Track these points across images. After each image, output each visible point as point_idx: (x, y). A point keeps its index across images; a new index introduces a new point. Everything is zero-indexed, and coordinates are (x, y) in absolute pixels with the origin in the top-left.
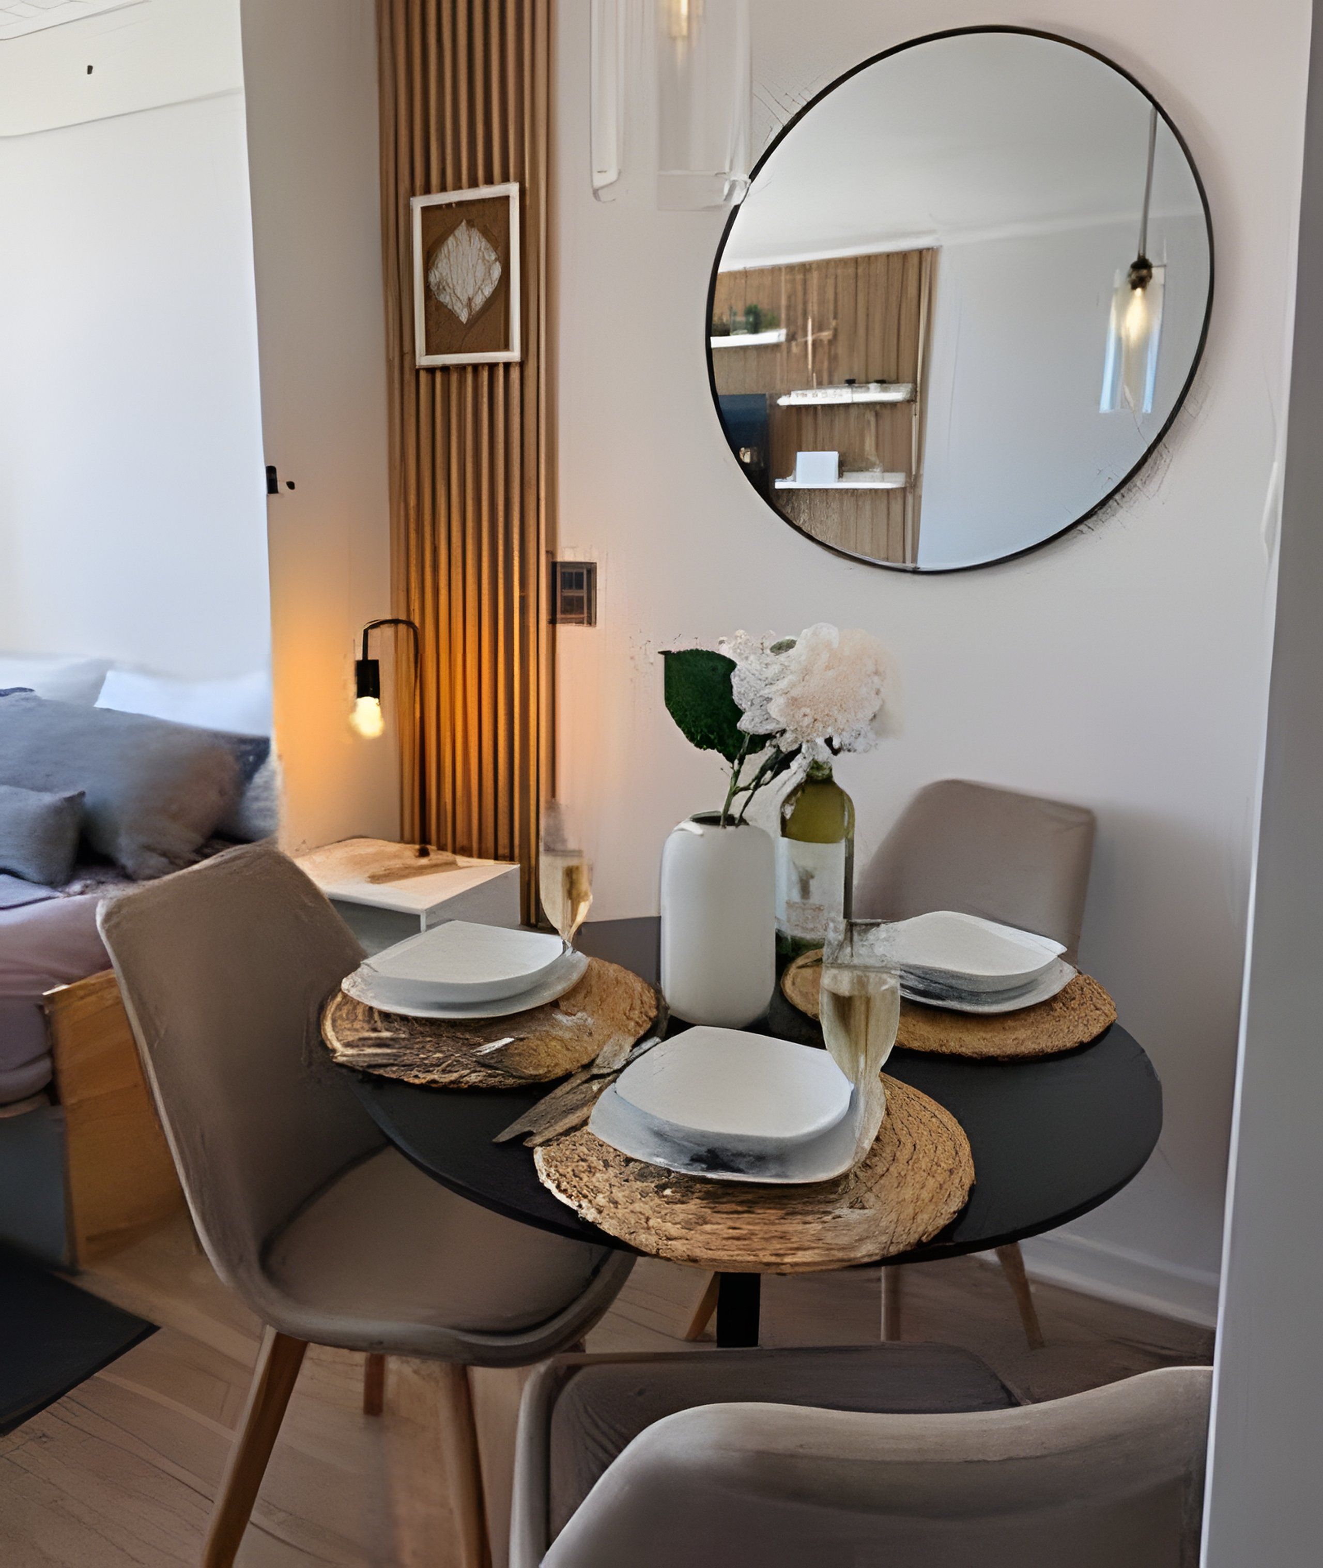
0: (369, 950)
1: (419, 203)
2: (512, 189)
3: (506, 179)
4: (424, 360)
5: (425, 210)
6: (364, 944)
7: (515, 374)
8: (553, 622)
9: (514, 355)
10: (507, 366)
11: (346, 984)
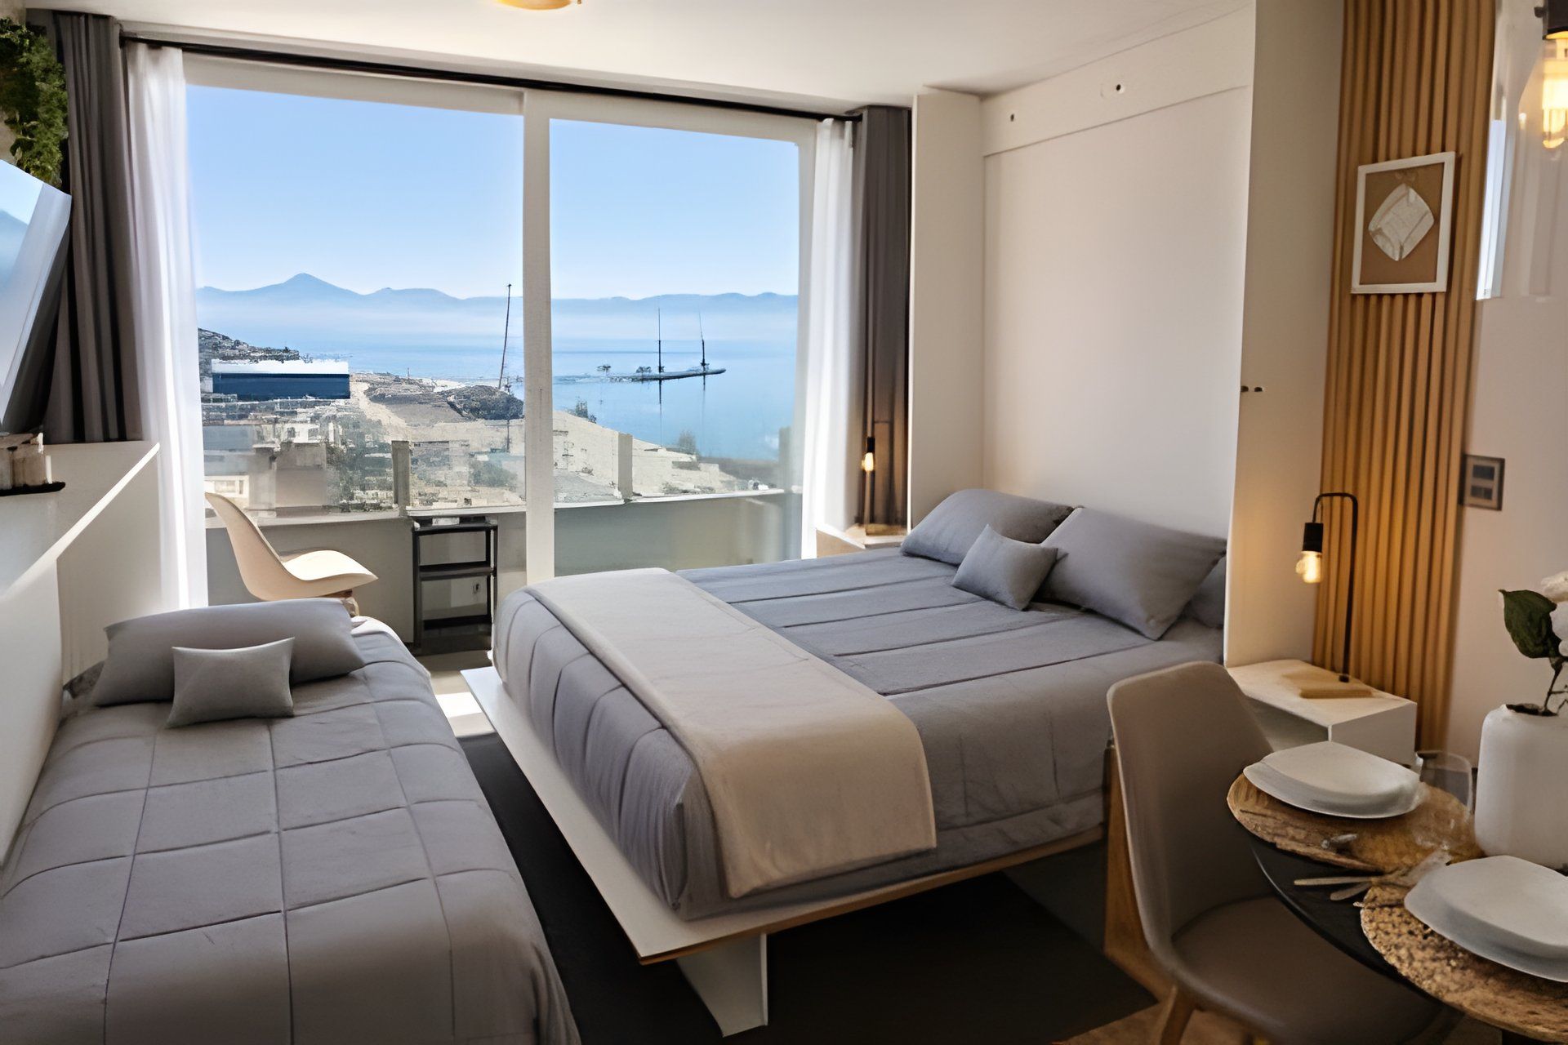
0: (1274, 748)
1: (1364, 170)
2: (1448, 158)
3: (1443, 150)
4: (1357, 288)
5: (1368, 175)
6: (1272, 742)
7: (1440, 301)
8: (1461, 501)
9: (1440, 285)
10: (1434, 295)
11: (1246, 770)
